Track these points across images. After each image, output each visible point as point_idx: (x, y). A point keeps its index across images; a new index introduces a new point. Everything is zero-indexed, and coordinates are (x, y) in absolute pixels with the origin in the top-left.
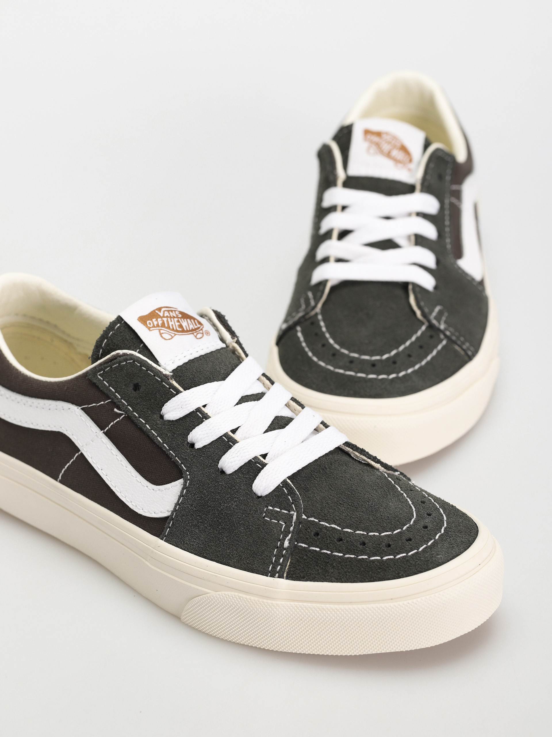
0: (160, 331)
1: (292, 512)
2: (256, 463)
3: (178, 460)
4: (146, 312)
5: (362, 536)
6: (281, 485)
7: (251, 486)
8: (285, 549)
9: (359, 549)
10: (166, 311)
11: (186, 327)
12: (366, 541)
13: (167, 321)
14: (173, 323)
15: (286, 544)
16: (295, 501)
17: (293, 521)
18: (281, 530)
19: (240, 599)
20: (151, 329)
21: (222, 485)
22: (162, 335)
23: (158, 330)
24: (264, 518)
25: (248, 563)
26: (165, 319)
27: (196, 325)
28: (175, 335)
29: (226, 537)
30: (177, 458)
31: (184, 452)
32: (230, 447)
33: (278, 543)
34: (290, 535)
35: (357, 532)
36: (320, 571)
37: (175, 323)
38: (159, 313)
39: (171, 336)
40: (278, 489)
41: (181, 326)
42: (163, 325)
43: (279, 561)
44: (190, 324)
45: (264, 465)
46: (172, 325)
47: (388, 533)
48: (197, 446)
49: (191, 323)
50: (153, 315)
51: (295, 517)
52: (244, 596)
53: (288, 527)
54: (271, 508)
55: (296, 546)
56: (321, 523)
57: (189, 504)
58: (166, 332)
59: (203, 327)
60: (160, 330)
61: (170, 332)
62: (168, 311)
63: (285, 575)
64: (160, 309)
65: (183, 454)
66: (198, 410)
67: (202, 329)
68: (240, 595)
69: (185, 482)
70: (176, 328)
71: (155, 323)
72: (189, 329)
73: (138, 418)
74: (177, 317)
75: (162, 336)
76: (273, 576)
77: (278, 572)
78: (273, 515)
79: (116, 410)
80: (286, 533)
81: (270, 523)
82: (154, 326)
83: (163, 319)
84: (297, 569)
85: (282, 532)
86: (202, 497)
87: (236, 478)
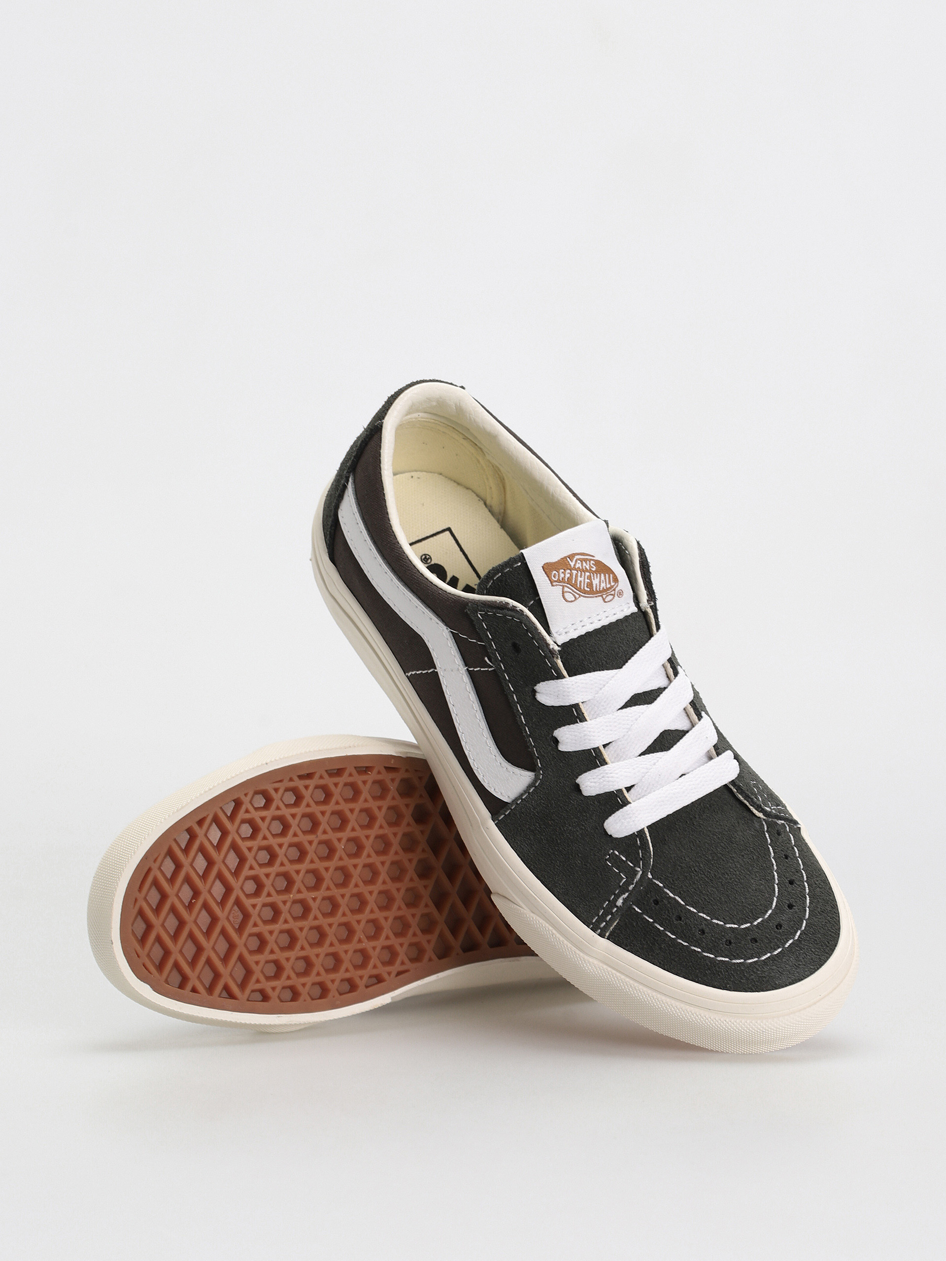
0: (563, 589)
1: (639, 869)
2: (617, 796)
3: (535, 752)
4: (554, 559)
5: (705, 922)
6: (636, 833)
7: (604, 822)
8: (617, 907)
9: (696, 938)
10: (579, 559)
11: (596, 585)
12: (707, 930)
13: (577, 575)
14: (582, 579)
15: (620, 902)
16: (645, 859)
17: (635, 880)
18: (619, 884)
19: (553, 936)
20: (554, 584)
21: (573, 805)
22: (565, 594)
23: (561, 587)
24: (606, 860)
25: (573, 902)
26: (574, 572)
27: (610, 583)
28: (580, 597)
29: (560, 862)
30: (535, 749)
31: (545, 747)
32: (596, 766)
33: (611, 897)
34: (627, 894)
35: (701, 914)
36: (645, 946)
37: (584, 579)
38: (571, 563)
39: (575, 598)
40: (632, 837)
41: (590, 585)
42: (569, 581)
43: (606, 917)
44: (603, 583)
45: (626, 803)
46: (581, 582)
47: (733, 926)
48: (562, 748)
49: (604, 580)
50: (563, 563)
51: (638, 876)
52: (558, 935)
53: (628, 883)
54: (617, 853)
55: (630, 908)
56: (665, 890)
57: (532, 805)
58: (571, 591)
59: (617, 586)
60: (563, 586)
61: (575, 593)
62: (582, 560)
63: (607, 934)
64: (571, 557)
65: (543, 749)
66: (576, 706)
67: (614, 590)
68: (554, 931)
69: (535, 781)
70: (584, 587)
71: (562, 575)
72: (600, 589)
73: (507, 682)
74: (590, 571)
75: (563, 596)
76: (594, 930)
77: (600, 928)
78: (616, 860)
79: (486, 659)
80: (624, 889)
81: (610, 868)
82: (558, 581)
83: (573, 571)
84: (622, 933)
85: (620, 886)
86: (548, 805)
87: (591, 804)
